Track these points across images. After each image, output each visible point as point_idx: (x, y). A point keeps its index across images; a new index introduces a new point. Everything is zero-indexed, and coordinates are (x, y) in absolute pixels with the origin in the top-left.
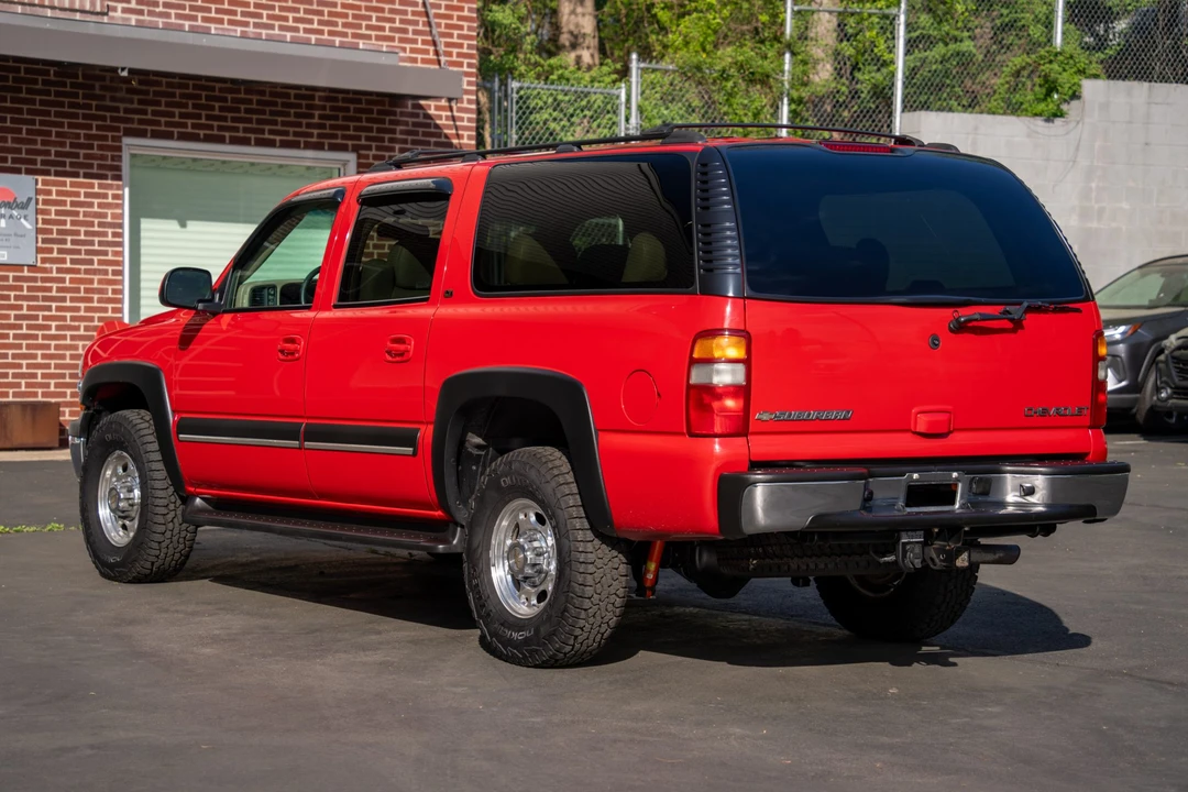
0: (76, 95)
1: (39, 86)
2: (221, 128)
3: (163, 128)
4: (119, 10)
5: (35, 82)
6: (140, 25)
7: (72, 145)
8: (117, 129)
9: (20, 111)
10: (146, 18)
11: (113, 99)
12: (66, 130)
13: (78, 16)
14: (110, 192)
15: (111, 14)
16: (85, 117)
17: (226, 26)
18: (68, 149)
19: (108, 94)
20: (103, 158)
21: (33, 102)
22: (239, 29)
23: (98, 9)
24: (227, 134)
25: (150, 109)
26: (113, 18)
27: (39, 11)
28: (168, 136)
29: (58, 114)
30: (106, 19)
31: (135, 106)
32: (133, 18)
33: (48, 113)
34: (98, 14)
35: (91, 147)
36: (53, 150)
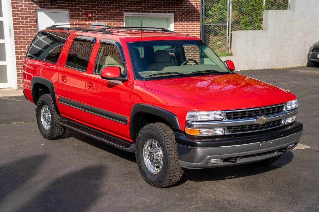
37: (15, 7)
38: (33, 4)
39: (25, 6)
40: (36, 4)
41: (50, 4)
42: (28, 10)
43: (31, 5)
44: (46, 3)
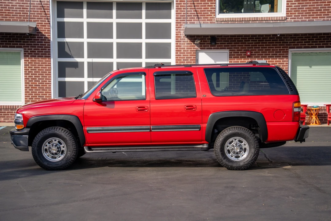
0: (277, 40)
1: (268, 39)
2: (315, 44)
3: (300, 46)
4: (289, 18)
5: (267, 38)
6: (295, 21)
7: (276, 52)
8: (287, 47)
9: (263, 45)
10: (296, 19)
11: (286, 40)
12: (274, 49)
13: (279, 21)
14: (285, 63)
15: (287, 20)
16: (279, 45)
17: (318, 19)
18: (275, 53)
19: (285, 39)
20: (283, 54)
21: (266, 43)
22: (322, 19)
23: (283, 19)
24: (317, 46)
25: (296, 41)
26: (288, 21)
27: (269, 21)
28: (301, 48)
29: (272, 45)
30: (286, 21)
31: (292, 41)
32: (293, 20)
33: (270, 45)
34: (284, 20)
35: (281, 52)
36: (271, 54)
37: (179, 49)
38: (195, 46)
39: (187, 48)
40: (197, 46)
41: (209, 45)
42: (189, 52)
43: (192, 47)
44: (206, 45)
